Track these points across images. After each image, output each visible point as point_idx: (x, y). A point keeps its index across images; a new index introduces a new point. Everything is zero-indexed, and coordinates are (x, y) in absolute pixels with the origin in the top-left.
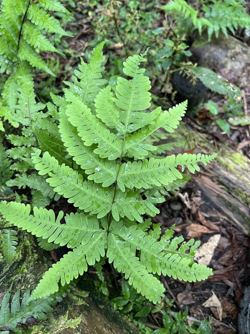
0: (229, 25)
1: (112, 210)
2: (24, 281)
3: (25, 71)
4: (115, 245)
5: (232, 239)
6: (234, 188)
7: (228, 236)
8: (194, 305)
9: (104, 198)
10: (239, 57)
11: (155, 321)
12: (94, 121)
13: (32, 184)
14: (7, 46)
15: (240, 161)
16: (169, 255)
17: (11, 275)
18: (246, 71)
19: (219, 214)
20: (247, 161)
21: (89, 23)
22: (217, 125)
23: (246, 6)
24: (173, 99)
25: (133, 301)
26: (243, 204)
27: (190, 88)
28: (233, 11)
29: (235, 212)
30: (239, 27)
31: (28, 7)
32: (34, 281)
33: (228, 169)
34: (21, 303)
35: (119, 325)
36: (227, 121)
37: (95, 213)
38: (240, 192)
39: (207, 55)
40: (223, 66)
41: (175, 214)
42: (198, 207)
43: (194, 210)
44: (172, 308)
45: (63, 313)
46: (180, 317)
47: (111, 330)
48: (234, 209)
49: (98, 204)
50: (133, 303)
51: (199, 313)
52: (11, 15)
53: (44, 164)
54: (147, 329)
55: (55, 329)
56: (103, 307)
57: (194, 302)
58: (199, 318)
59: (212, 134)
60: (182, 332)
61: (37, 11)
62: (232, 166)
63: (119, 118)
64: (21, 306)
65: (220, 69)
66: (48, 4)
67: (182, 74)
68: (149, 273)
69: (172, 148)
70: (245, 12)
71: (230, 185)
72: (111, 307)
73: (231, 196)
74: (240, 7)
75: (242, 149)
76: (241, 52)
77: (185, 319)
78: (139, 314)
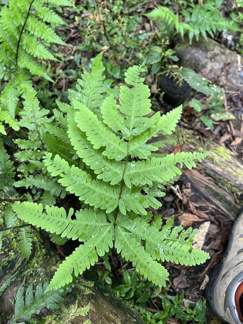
0: (208, 29)
1: (119, 205)
2: (35, 275)
3: (24, 77)
4: (122, 236)
5: (220, 226)
6: (220, 179)
7: (217, 223)
8: (189, 289)
9: (112, 194)
10: (218, 58)
11: (154, 306)
12: (101, 126)
13: (39, 185)
14: (5, 54)
15: (224, 153)
16: (171, 242)
17: (23, 270)
18: (224, 70)
19: (208, 204)
20: (230, 153)
21: (76, 28)
22: (201, 121)
23: (222, 10)
24: (161, 99)
25: (134, 288)
26: (229, 194)
27: (176, 88)
28: (211, 16)
29: (222, 201)
30: (217, 30)
31: (27, 19)
32: (44, 274)
33: (214, 162)
34: (34, 295)
35: (123, 311)
36: (210, 117)
37: (104, 209)
38: (226, 183)
39: (188, 56)
40: (204, 66)
41: (168, 206)
42: (189, 198)
43: (185, 200)
44: (169, 293)
45: (73, 303)
46: (177, 300)
47: (117, 315)
48: (222, 199)
49: (106, 201)
50: (134, 290)
51: (194, 296)
52: (9, 25)
53: (55, 166)
54: (147, 313)
55: (66, 318)
56: (108, 295)
57: (189, 285)
58: (194, 300)
59: (198, 131)
60: (179, 314)
61: (36, 23)
62: (217, 159)
63: (124, 123)
64: (34, 298)
65: (201, 69)
66: (46, 16)
67: (169, 76)
68: (154, 260)
69: (164, 145)
70: (222, 16)
71: (216, 177)
72: (115, 294)
73: (217, 186)
74: (217, 12)
75: (224, 142)
76: (220, 54)
77: (181, 301)
78: (140, 300)
